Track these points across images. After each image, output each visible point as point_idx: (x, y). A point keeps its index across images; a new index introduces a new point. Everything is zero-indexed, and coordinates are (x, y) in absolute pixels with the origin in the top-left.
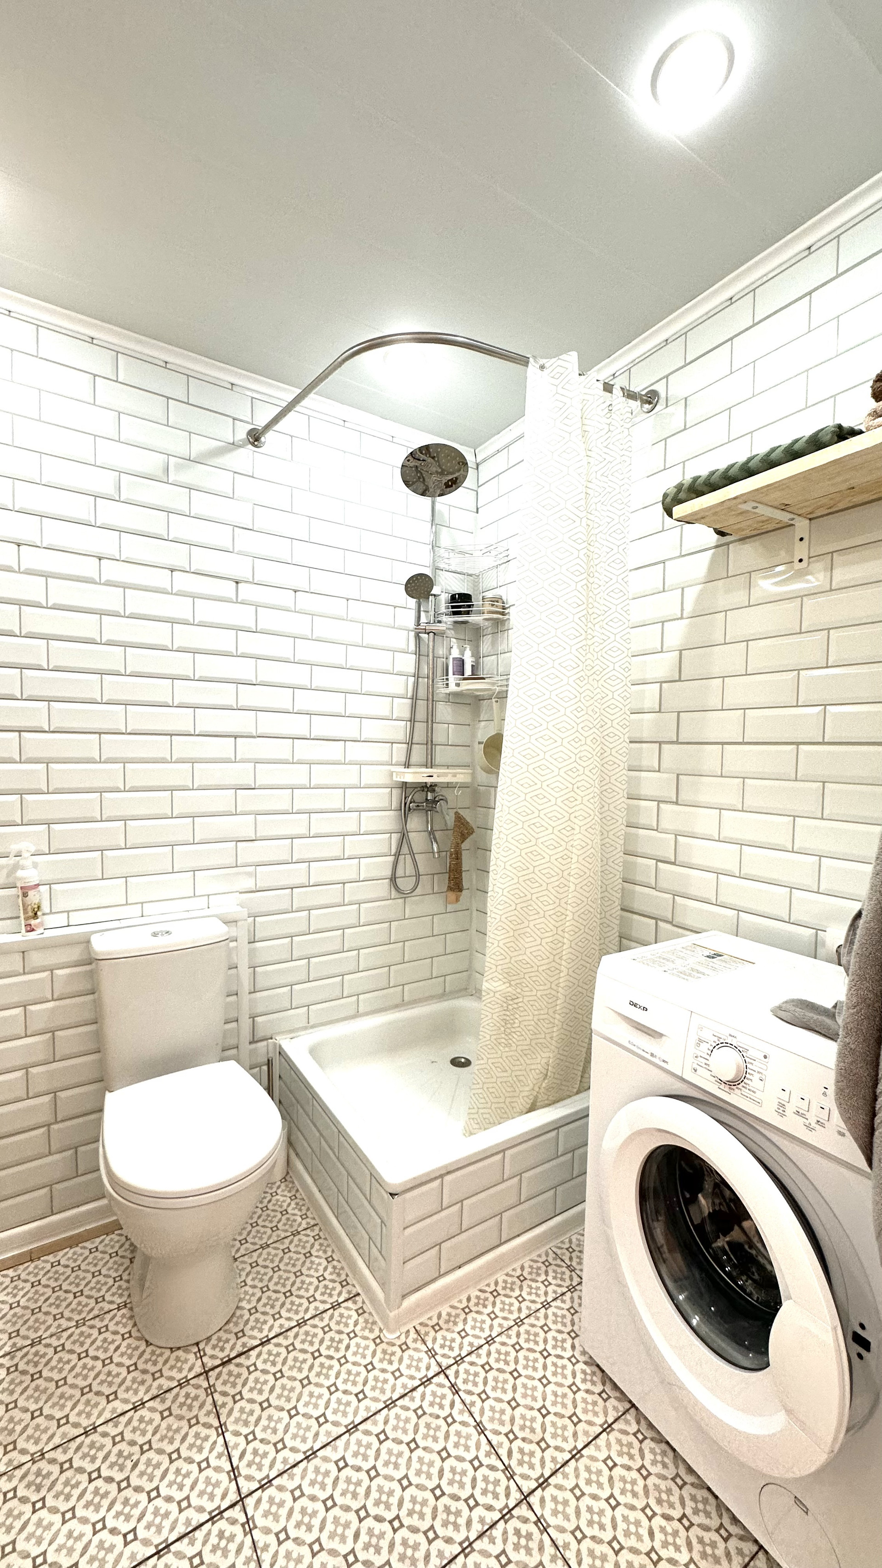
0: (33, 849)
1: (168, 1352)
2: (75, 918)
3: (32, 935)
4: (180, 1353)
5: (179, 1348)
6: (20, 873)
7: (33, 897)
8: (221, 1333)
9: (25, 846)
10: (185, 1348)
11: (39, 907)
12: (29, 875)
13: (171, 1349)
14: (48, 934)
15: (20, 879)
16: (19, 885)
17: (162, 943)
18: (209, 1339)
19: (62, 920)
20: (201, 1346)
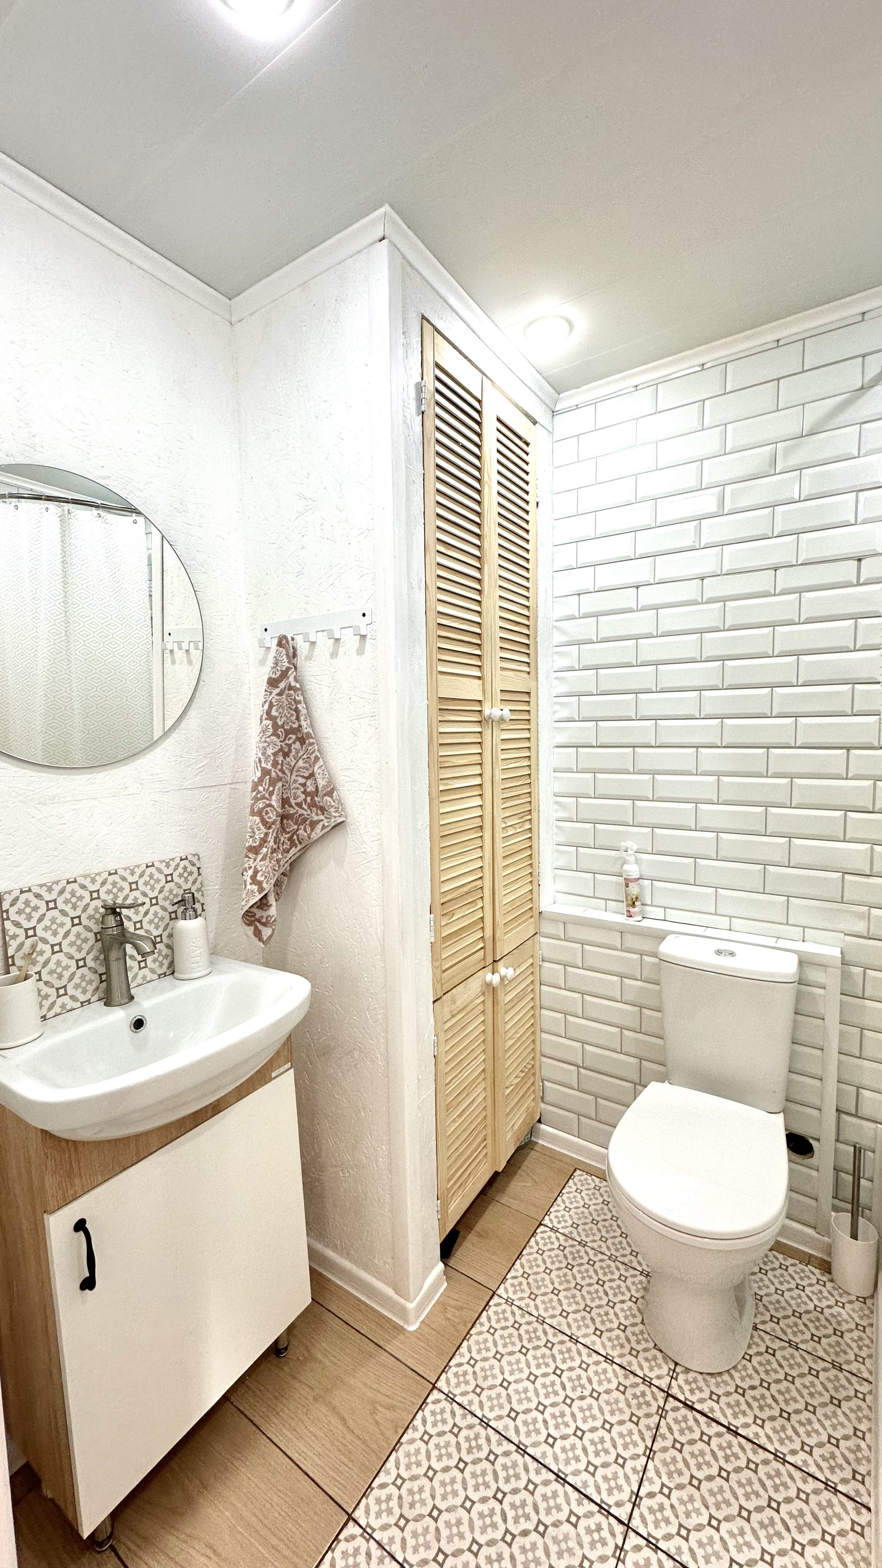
0: (635, 848)
1: (652, 1345)
2: (672, 915)
3: (631, 921)
4: (659, 1355)
5: (661, 1351)
6: (626, 867)
7: (634, 889)
8: (700, 1377)
9: (632, 845)
10: (666, 1357)
11: (637, 898)
12: (632, 870)
13: (656, 1345)
14: (646, 923)
15: (625, 871)
16: (625, 876)
17: (724, 962)
18: (687, 1370)
19: (659, 913)
20: (678, 1369)
